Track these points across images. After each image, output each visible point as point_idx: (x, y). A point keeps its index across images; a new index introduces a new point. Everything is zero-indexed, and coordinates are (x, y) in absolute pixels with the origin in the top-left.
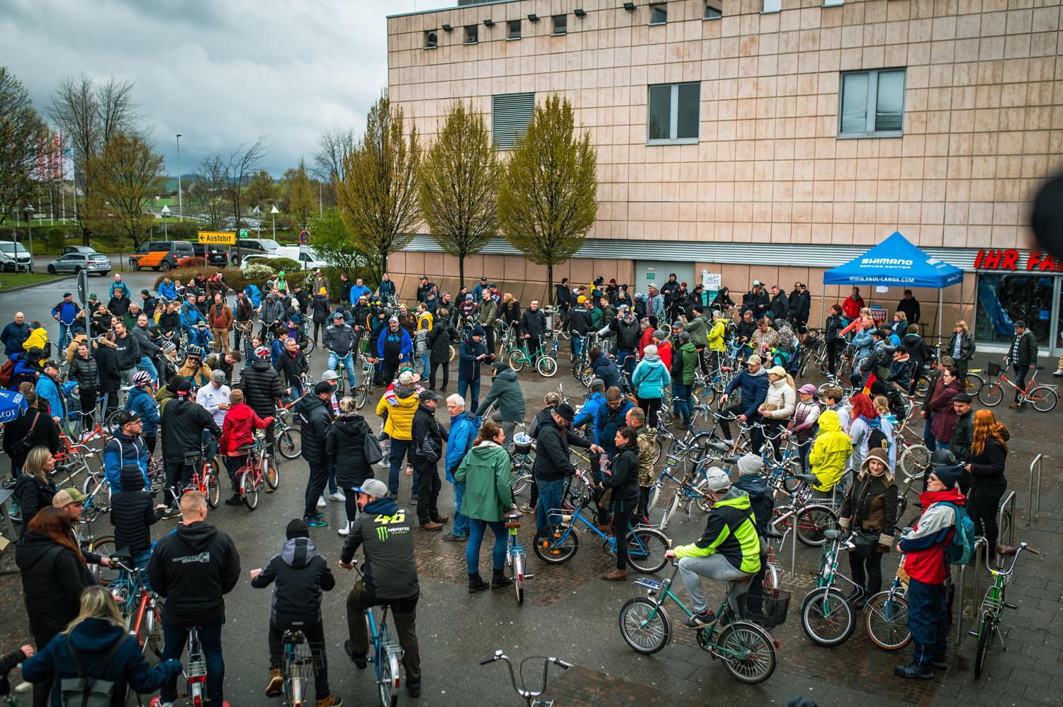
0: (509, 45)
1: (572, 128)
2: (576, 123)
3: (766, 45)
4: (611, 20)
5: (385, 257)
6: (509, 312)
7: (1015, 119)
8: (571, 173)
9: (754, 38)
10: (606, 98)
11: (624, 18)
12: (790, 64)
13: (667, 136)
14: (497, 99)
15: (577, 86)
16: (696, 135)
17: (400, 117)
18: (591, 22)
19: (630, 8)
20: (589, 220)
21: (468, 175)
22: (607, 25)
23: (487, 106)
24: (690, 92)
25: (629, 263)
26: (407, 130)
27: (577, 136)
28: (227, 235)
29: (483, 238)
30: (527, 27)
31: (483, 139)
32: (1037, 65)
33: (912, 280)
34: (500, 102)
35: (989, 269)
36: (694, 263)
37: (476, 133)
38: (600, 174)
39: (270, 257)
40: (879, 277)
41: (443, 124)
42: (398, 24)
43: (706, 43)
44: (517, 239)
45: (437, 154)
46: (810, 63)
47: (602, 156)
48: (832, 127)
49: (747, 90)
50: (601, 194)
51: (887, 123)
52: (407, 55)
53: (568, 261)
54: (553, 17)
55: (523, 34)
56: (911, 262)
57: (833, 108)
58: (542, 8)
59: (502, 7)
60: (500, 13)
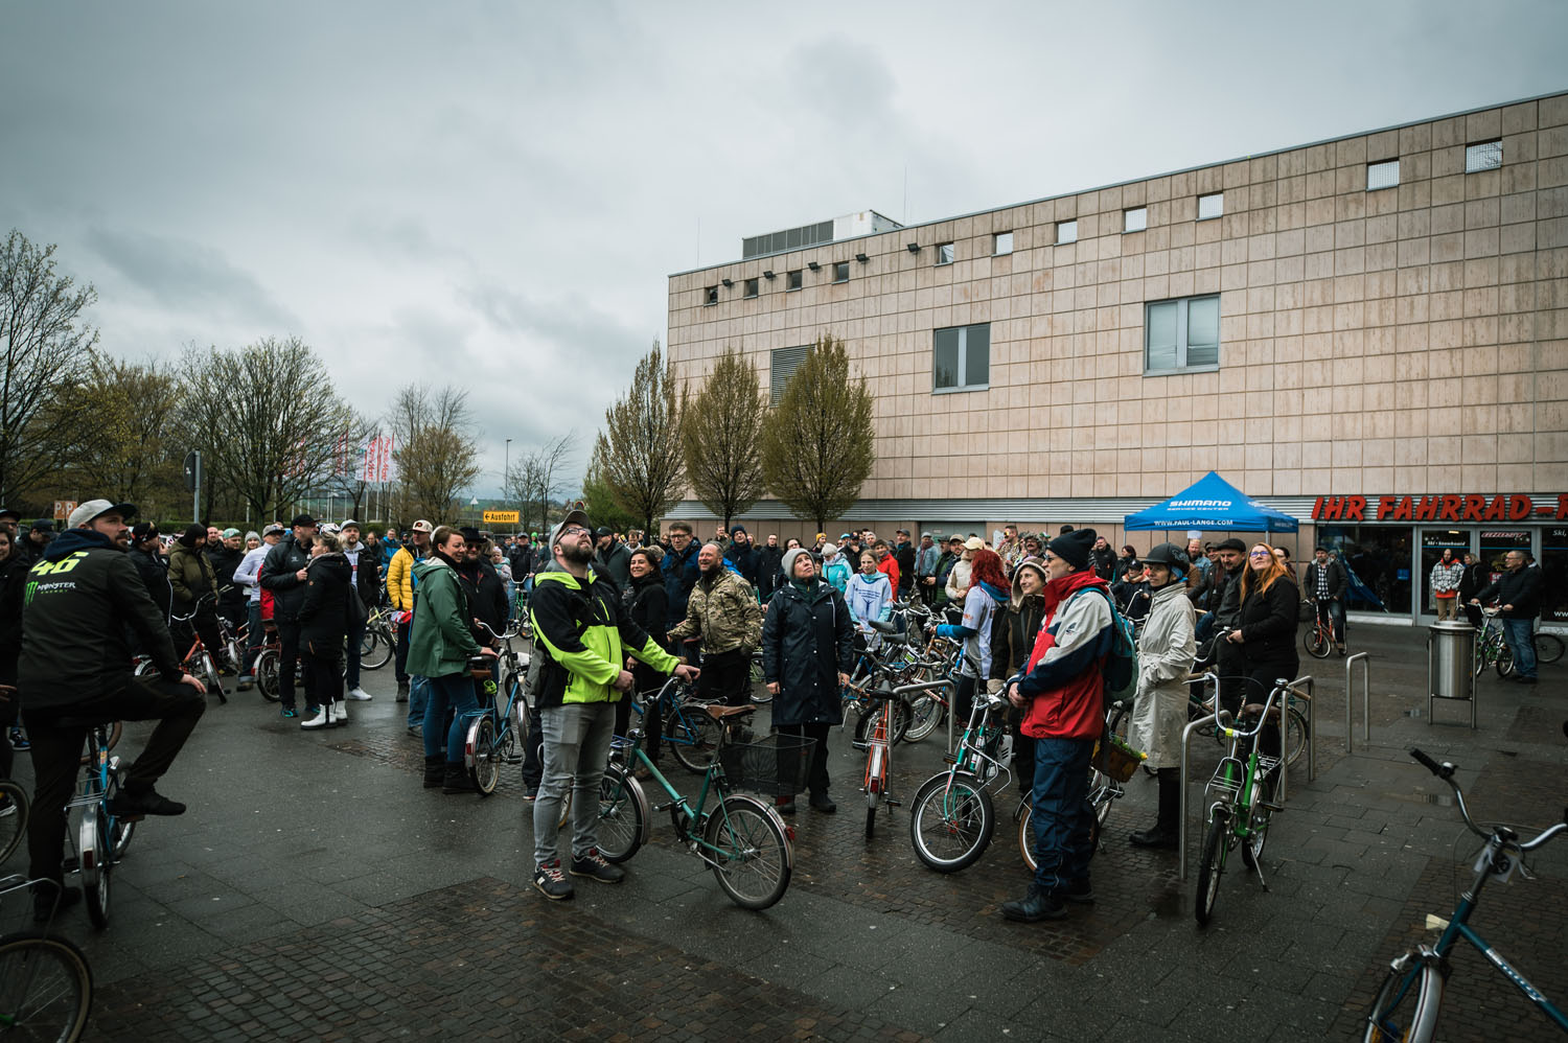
0: (789, 297)
1: (846, 371)
3: (1062, 279)
4: (895, 264)
7: (1352, 343)
9: (1048, 272)
10: (888, 346)
11: (908, 260)
12: (1088, 298)
13: (955, 384)
14: (776, 352)
15: (859, 336)
16: (986, 381)
17: (671, 372)
18: (875, 267)
19: (914, 249)
20: (862, 473)
22: (891, 269)
23: (765, 358)
24: (979, 333)
25: (913, 525)
26: (678, 386)
28: (511, 514)
29: (753, 500)
30: (808, 277)
32: (1375, 281)
33: (1230, 523)
34: (780, 355)
35: (1330, 520)
36: (984, 523)
37: (747, 382)
38: (876, 427)
40: (1190, 520)
42: (679, 281)
43: (996, 281)
44: (788, 502)
46: (1110, 295)
47: (879, 408)
48: (1136, 364)
49: (1041, 328)
50: (877, 448)
51: (1200, 357)
52: (687, 313)
54: (835, 265)
55: (804, 283)
56: (1229, 503)
57: (1139, 344)
58: (824, 256)
59: (783, 258)
60: (781, 264)
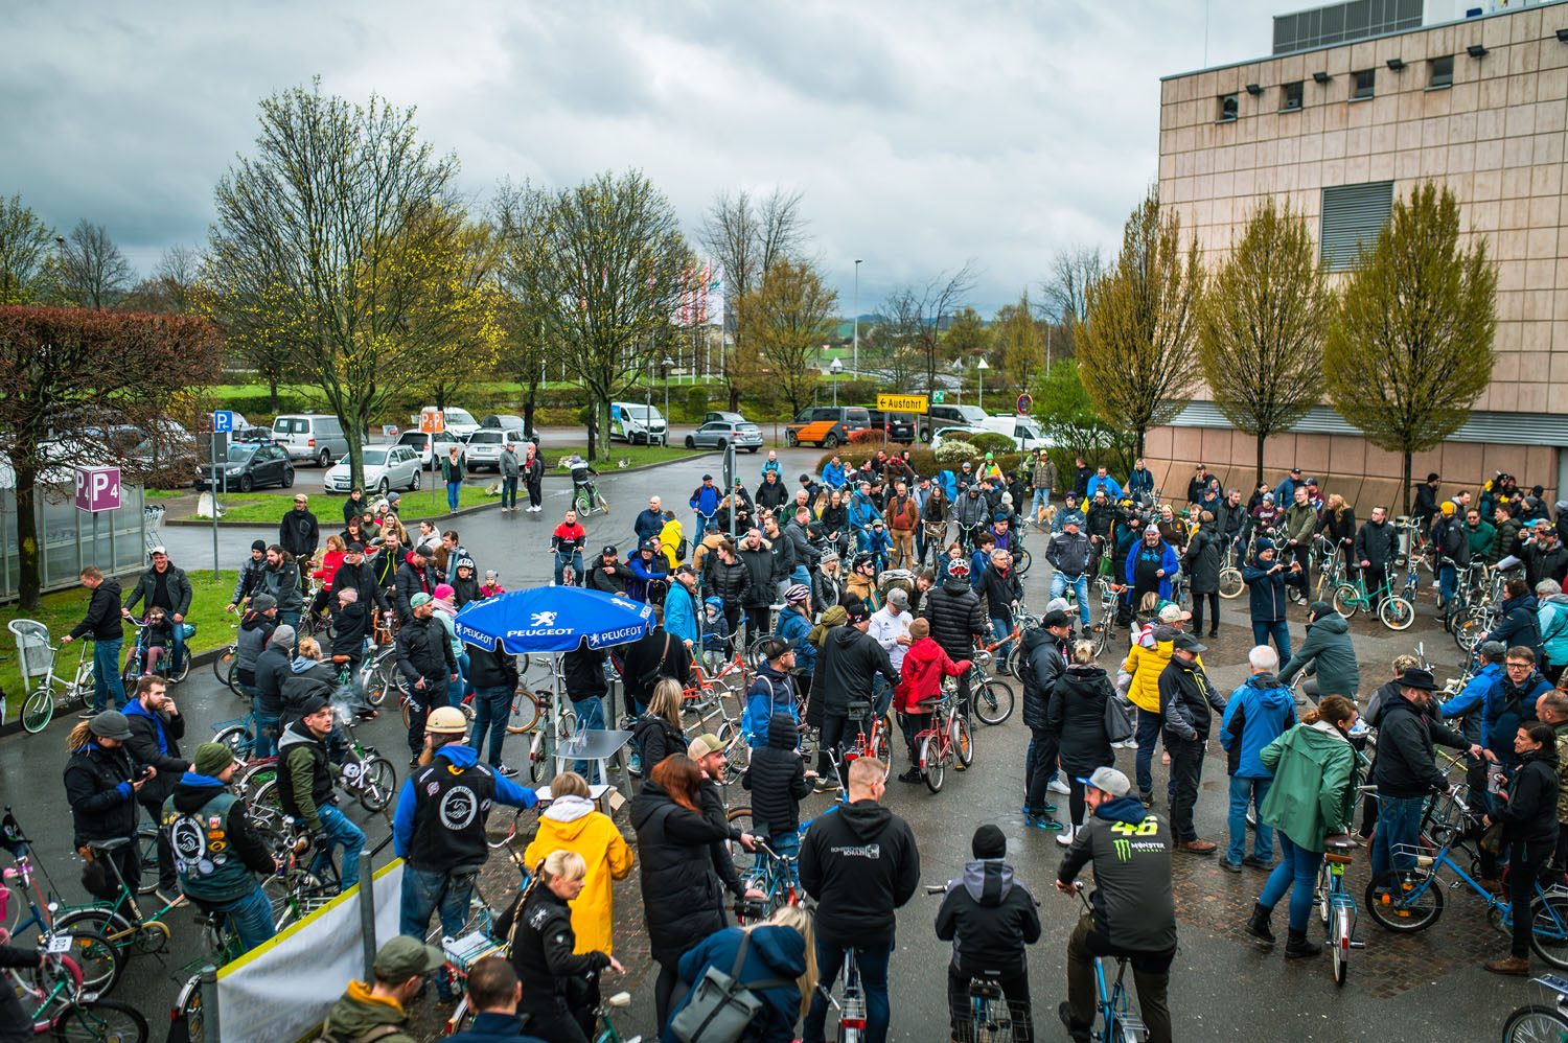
0: (1352, 110)
1: (1455, 234)
2: (1463, 227)
4: (1533, 59)
5: (1141, 435)
6: (1337, 524)
8: (1451, 305)
10: (1516, 184)
11: (1555, 53)
14: (1329, 194)
15: (1467, 168)
17: (1174, 227)
18: (1497, 64)
20: (1480, 381)
21: (1278, 313)
22: (1525, 68)
23: (1313, 205)
25: (1549, 451)
26: (1184, 246)
27: (1463, 246)
28: (916, 399)
29: (1298, 408)
30: (1384, 80)
31: (1304, 256)
34: (1335, 198)
37: (1294, 246)
38: (1501, 307)
39: (973, 431)
41: (1241, 235)
42: (1177, 89)
44: (1352, 410)
45: (1229, 281)
47: (1507, 278)
50: (1501, 339)
52: (1190, 134)
53: (1439, 447)
54: (1430, 61)
55: (1378, 89)
58: (1411, 48)
59: (1345, 52)
60: (1341, 60)
